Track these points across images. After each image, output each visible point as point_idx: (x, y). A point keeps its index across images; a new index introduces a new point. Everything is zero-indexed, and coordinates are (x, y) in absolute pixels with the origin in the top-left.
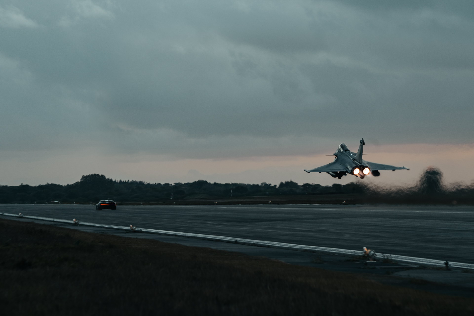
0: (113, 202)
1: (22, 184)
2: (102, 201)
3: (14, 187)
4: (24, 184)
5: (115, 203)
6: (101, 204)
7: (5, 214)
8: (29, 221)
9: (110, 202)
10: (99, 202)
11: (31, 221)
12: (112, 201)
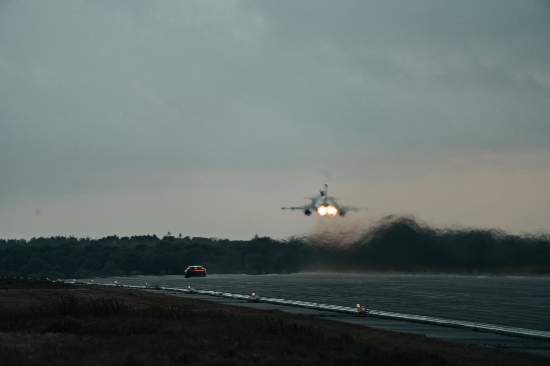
0: (203, 268)
1: (256, 237)
2: (191, 267)
3: (242, 242)
4: (260, 236)
5: (205, 269)
6: (189, 270)
7: (225, 294)
8: (271, 309)
9: (199, 269)
10: (187, 268)
11: (274, 309)
12: (201, 267)
